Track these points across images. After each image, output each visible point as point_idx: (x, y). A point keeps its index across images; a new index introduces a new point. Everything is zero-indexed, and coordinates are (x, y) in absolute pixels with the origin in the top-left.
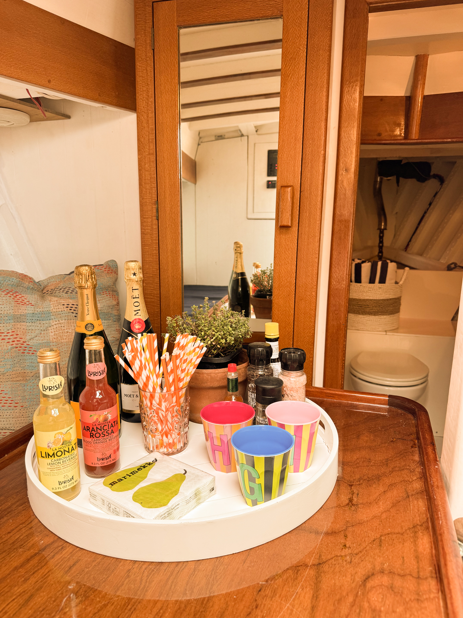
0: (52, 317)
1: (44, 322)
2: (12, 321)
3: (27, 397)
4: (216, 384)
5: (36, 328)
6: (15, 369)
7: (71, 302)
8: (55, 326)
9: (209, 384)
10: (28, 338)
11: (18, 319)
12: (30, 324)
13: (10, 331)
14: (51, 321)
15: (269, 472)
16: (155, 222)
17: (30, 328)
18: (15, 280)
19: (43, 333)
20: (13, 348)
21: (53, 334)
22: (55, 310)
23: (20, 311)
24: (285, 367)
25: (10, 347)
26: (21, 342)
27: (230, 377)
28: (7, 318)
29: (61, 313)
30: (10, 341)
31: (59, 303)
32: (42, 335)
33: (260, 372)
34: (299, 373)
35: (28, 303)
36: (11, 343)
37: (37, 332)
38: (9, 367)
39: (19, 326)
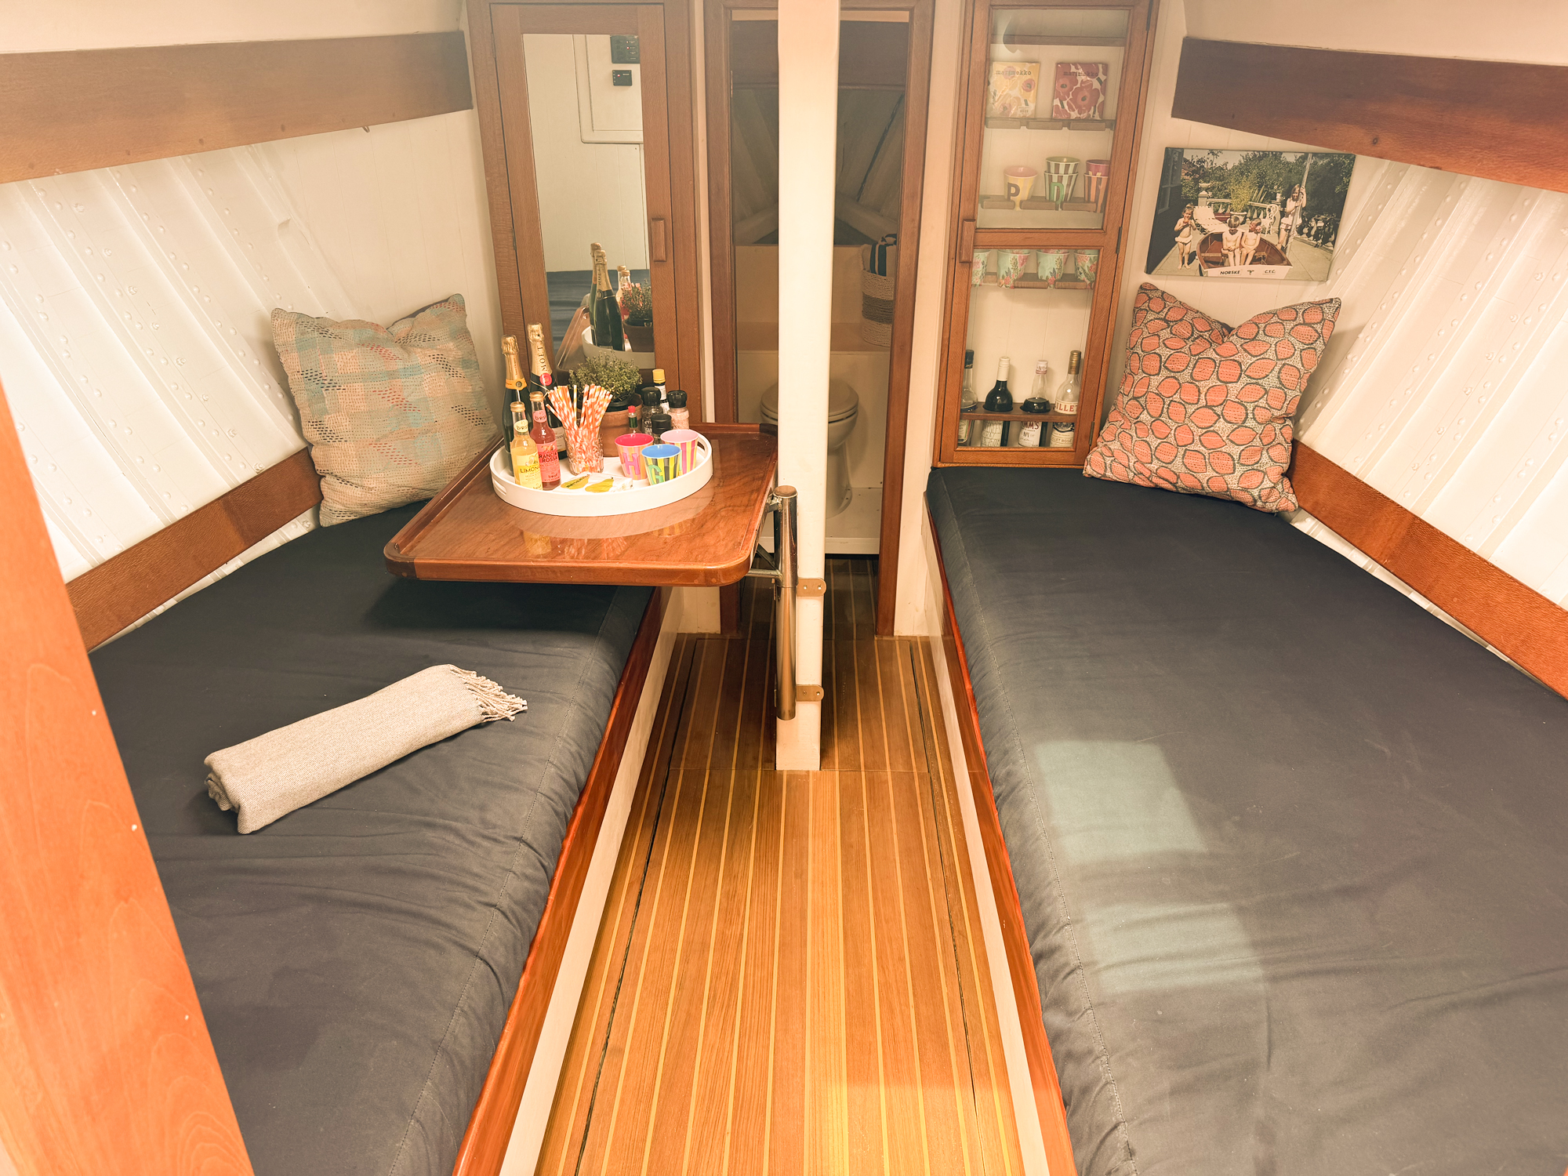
0: (423, 371)
1: (416, 377)
2: (386, 378)
3: (419, 454)
4: (619, 424)
5: (411, 384)
6: (401, 427)
7: (436, 352)
8: (427, 380)
9: (613, 424)
10: (405, 394)
11: (392, 375)
12: (404, 380)
13: (388, 389)
14: (423, 375)
15: (667, 469)
16: (512, 252)
17: (405, 384)
18: (370, 332)
19: (418, 387)
20: (394, 406)
21: (427, 389)
22: (423, 363)
23: (391, 367)
24: (672, 406)
25: (391, 405)
26: (401, 399)
27: (631, 417)
28: (381, 376)
29: (429, 365)
30: (390, 399)
31: (425, 355)
32: (418, 390)
33: (653, 411)
34: (683, 409)
35: (395, 357)
36: (392, 401)
37: (413, 387)
38: (395, 425)
39: (395, 383)
